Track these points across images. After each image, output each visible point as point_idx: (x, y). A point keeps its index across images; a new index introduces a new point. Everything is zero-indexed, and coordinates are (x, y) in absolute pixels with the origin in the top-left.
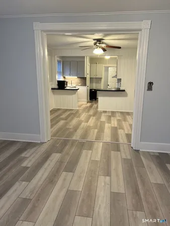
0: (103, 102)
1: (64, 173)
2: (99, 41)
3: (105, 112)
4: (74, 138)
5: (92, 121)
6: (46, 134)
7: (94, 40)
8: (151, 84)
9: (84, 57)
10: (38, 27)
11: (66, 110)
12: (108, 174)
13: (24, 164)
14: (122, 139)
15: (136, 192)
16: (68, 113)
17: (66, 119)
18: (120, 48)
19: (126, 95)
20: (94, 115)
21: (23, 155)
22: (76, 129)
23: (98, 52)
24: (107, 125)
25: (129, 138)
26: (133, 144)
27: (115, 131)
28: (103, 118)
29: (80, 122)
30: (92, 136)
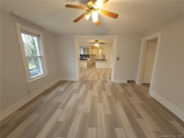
0: (98, 65)
1: (89, 91)
2: (97, 41)
3: (98, 69)
4: (89, 79)
5: (94, 73)
6: (77, 78)
7: (95, 40)
8: (118, 58)
9: (89, 46)
10: (76, 37)
12: (105, 90)
13: (74, 88)
14: (108, 79)
15: (115, 95)
16: (84, 69)
17: (84, 72)
18: (104, 44)
19: (107, 62)
20: (95, 70)
21: (72, 85)
22: (89, 75)
23: (97, 45)
24: (101, 74)
25: (110, 78)
26: (112, 80)
27: (104, 76)
28: (98, 71)
29: (90, 73)
30: (96, 78)
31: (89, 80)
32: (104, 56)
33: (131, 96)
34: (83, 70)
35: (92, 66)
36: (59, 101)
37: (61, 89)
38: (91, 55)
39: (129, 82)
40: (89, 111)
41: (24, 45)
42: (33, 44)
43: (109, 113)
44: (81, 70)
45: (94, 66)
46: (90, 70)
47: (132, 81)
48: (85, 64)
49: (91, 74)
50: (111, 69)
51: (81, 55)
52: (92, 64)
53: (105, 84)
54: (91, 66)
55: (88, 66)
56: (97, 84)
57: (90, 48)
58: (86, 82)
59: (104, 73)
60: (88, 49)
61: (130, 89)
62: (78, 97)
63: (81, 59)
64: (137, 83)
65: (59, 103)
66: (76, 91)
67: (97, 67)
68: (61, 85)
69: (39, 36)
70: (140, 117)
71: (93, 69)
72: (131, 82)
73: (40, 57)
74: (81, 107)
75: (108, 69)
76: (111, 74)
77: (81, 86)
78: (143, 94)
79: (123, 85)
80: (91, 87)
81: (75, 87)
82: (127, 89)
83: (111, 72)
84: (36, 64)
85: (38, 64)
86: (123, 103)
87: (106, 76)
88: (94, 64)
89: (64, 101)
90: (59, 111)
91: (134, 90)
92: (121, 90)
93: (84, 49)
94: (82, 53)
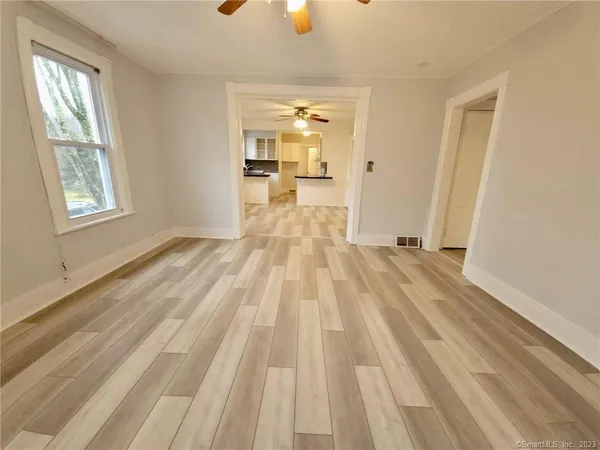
0: (306, 193)
1: (274, 267)
2: (301, 109)
3: (307, 206)
4: (275, 234)
5: (292, 217)
7: (296, 108)
8: (370, 163)
9: (275, 132)
11: (254, 204)
12: (325, 265)
13: (223, 260)
14: (334, 231)
15: (359, 279)
16: (258, 207)
17: (257, 214)
18: (326, 121)
19: (333, 185)
20: (293, 210)
21: (217, 251)
22: (274, 224)
23: (301, 125)
24: (312, 221)
25: (343, 233)
26: (349, 238)
27: (324, 226)
28: (306, 213)
29: (277, 218)
30: (297, 232)
31: (275, 239)
32: (324, 165)
33: (407, 281)
34: (256, 208)
35: (286, 200)
36: (170, 295)
37: (180, 260)
38: (283, 162)
39: (401, 242)
40: (271, 322)
41: (48, 122)
42: (79, 119)
43: (337, 325)
44: (246, 211)
45: (292, 199)
46: (280, 210)
47: (413, 241)
48: (260, 189)
49: (281, 220)
50: (347, 208)
51: (247, 162)
52: (285, 194)
53: (327, 249)
54: (283, 198)
55: (271, 199)
56: (299, 248)
57: (278, 139)
58: (264, 243)
59: (323, 220)
60: (272, 142)
61: (404, 261)
62: (237, 285)
63: (248, 174)
64: (427, 246)
65: (171, 303)
66: (230, 267)
67: (300, 202)
68: (178, 252)
69: (97, 71)
70: (433, 335)
71: (288, 206)
72: (408, 243)
73: (103, 149)
74: (246, 312)
75: (336, 208)
76: (345, 222)
77: (247, 253)
78: (444, 276)
79: (384, 252)
80: (282, 258)
81: (228, 255)
82: (395, 262)
83: (346, 215)
84: (93, 191)
85: (98, 189)
86: (383, 300)
87: (331, 228)
88: (293, 192)
89: (187, 296)
90: (169, 325)
91: (417, 265)
92: (377, 266)
93: (259, 141)
94: (252, 156)
